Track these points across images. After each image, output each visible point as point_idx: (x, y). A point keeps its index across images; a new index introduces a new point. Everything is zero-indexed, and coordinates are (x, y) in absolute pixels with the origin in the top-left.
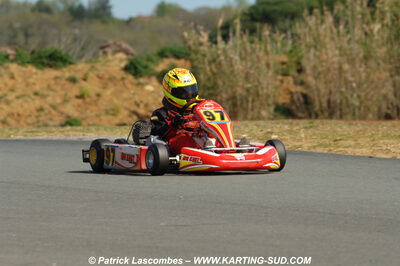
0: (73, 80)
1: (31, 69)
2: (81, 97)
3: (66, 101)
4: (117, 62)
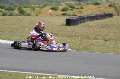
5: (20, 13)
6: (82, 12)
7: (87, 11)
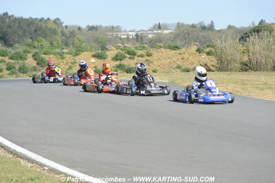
0: (180, 54)
1: (168, 50)
2: (182, 59)
3: (178, 60)
4: (194, 48)
5: (38, 64)
6: (151, 63)
7: (160, 60)
